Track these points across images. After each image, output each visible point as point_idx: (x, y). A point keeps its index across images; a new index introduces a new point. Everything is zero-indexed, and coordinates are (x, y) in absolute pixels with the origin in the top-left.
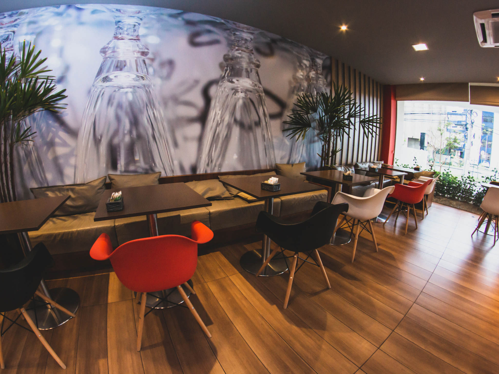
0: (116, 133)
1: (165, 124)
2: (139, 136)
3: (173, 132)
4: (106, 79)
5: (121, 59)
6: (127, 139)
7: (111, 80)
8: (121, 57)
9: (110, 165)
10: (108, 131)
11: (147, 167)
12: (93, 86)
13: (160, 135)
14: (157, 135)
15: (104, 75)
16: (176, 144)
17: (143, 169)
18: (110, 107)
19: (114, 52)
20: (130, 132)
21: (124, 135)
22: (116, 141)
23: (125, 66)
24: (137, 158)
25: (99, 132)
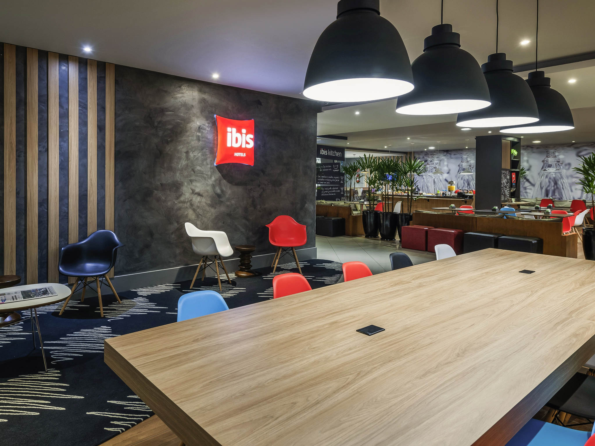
0: (549, 186)
1: (568, 184)
2: (557, 188)
3: (571, 187)
4: (545, 170)
5: (550, 164)
6: (553, 188)
7: (547, 170)
8: (550, 163)
9: (546, 195)
10: (546, 185)
11: (560, 197)
12: (540, 172)
13: (565, 188)
14: (564, 188)
15: (544, 169)
16: (572, 191)
17: (558, 198)
18: (546, 179)
19: (547, 161)
20: (554, 186)
21: (552, 187)
22: (548, 188)
23: (551, 166)
24: (556, 194)
25: (542, 186)
